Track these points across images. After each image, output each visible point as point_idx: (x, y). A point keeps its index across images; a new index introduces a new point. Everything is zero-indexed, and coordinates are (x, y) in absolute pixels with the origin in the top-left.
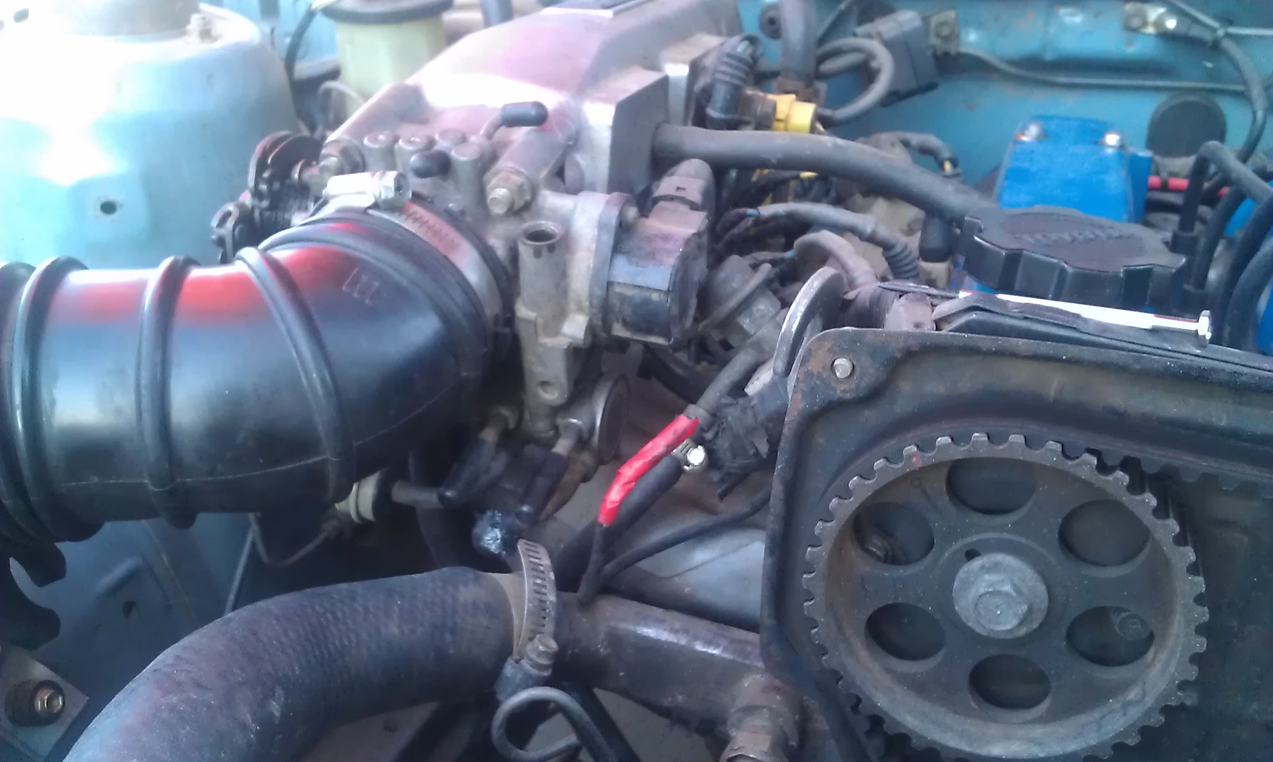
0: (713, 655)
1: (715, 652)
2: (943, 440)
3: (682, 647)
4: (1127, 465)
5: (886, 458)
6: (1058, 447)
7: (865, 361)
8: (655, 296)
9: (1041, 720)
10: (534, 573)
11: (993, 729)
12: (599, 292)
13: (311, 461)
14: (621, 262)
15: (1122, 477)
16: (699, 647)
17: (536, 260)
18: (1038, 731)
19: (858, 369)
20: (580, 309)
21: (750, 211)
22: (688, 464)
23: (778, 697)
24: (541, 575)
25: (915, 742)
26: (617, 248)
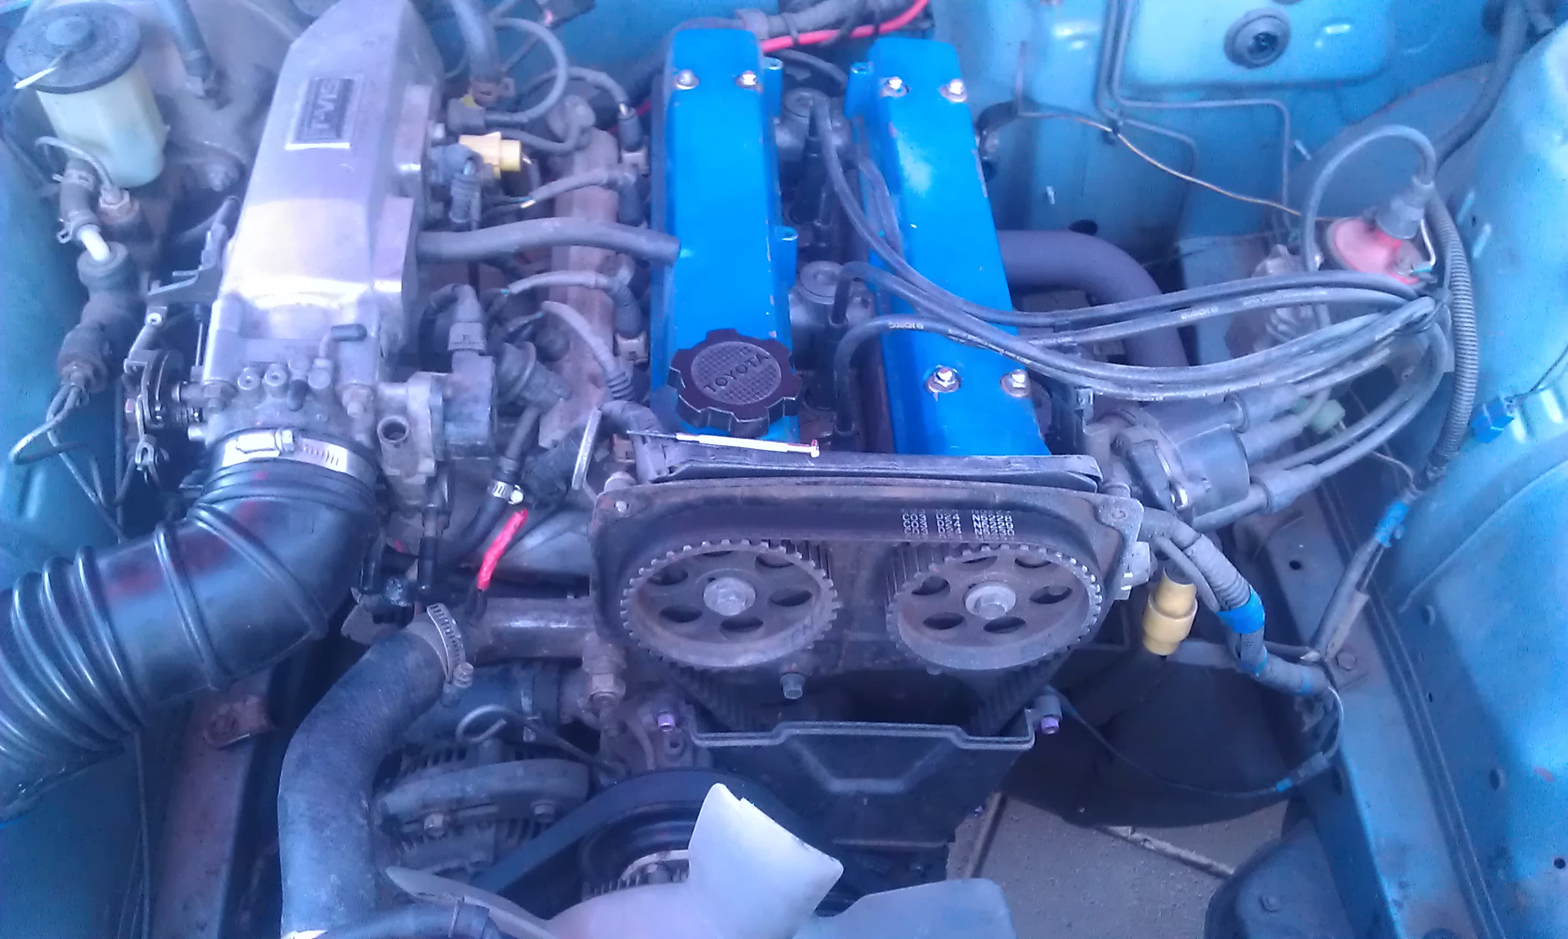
0: (564, 628)
1: (565, 626)
2: (687, 548)
3: (542, 628)
4: (783, 543)
5: (658, 558)
6: (747, 542)
7: (633, 501)
8: (479, 443)
9: (761, 638)
10: (444, 627)
11: (737, 647)
12: (439, 448)
13: (304, 638)
14: (451, 428)
15: (783, 549)
16: (554, 626)
17: (396, 449)
18: (761, 644)
19: (630, 505)
20: (428, 456)
21: (503, 291)
22: (511, 500)
23: (610, 645)
24: (448, 625)
25: (695, 668)
26: (446, 419)
